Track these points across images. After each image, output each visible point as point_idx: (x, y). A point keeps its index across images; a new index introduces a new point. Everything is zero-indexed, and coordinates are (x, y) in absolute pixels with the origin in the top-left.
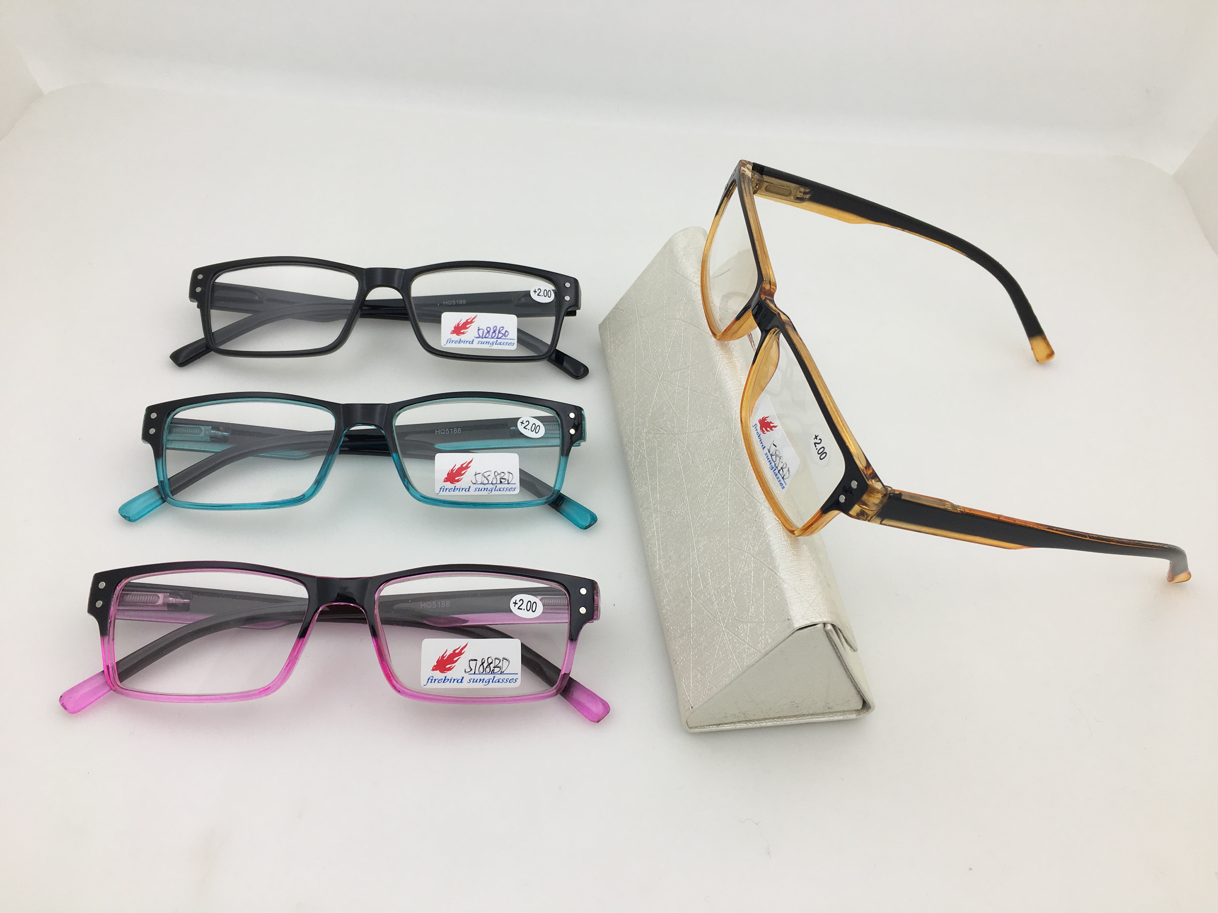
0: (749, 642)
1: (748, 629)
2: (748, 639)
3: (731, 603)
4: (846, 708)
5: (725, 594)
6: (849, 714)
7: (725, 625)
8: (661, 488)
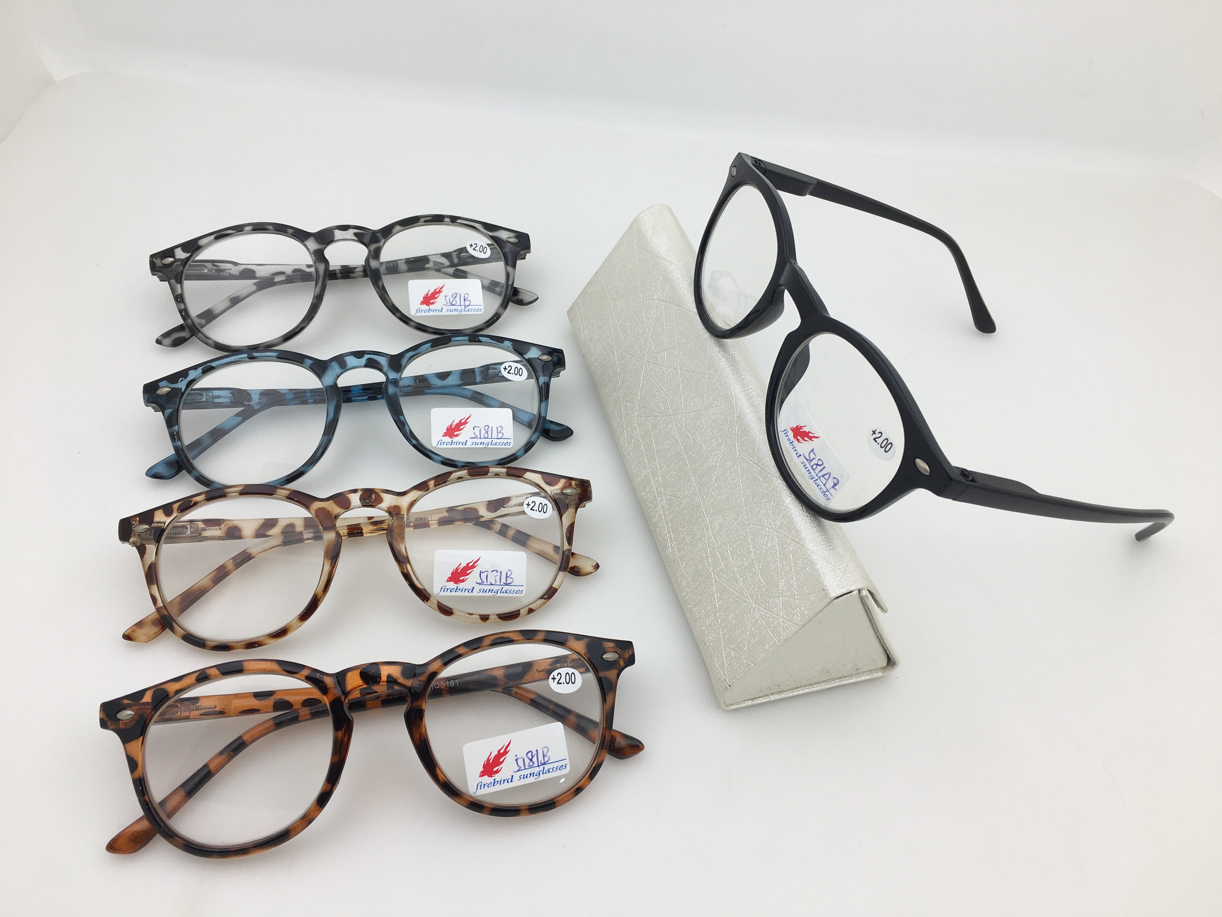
0: (783, 616)
1: (780, 603)
2: (781, 613)
3: (757, 578)
4: (873, 668)
5: (750, 571)
6: (875, 673)
7: (754, 600)
8: (662, 470)
